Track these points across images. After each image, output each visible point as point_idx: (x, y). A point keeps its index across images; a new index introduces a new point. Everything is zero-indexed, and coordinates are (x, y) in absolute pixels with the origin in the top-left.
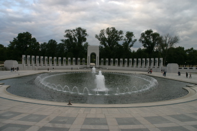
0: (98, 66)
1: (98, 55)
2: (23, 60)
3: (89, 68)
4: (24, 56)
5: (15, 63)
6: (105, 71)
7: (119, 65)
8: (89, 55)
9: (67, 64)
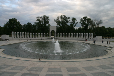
0: (56, 38)
1: (56, 32)
2: (12, 35)
3: (50, 39)
4: (13, 32)
5: (7, 36)
6: (60, 40)
7: (68, 37)
8: (50, 31)
9: (38, 37)
